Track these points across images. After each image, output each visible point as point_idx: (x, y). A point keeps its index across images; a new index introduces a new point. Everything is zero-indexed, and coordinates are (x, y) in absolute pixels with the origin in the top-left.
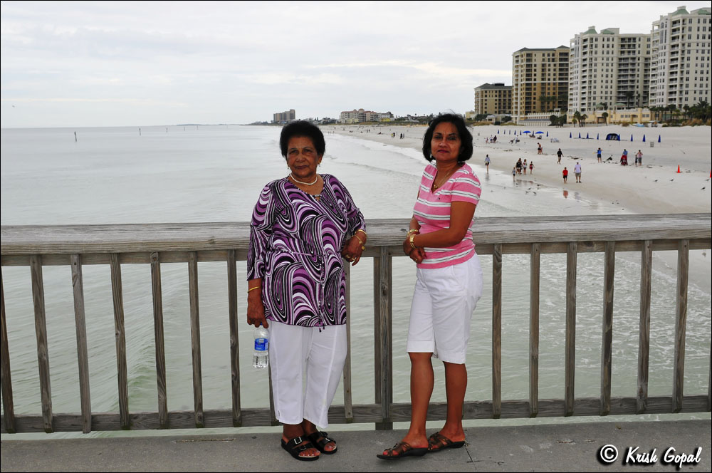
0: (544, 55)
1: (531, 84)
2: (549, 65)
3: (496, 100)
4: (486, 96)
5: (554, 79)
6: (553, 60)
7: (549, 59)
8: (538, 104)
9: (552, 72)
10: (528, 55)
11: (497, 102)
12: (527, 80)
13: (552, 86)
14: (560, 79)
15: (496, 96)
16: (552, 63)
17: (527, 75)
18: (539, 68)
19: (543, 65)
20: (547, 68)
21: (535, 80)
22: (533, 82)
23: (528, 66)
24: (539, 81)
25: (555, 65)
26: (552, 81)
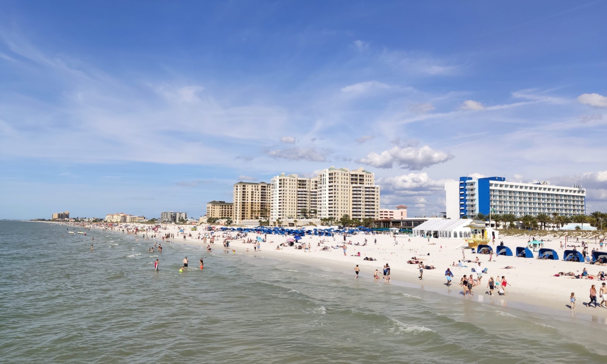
0: (252, 187)
2: (256, 192)
3: (220, 211)
4: (214, 208)
5: (258, 200)
6: (258, 190)
7: (255, 189)
8: (249, 214)
9: (257, 196)
10: (244, 186)
11: (221, 212)
12: (243, 200)
13: (257, 204)
14: (261, 200)
15: (220, 208)
16: (257, 192)
17: (243, 197)
18: (250, 194)
19: (252, 192)
20: (254, 194)
21: (247, 200)
22: (246, 201)
23: (243, 192)
24: (250, 201)
25: (258, 192)
26: (257, 201)
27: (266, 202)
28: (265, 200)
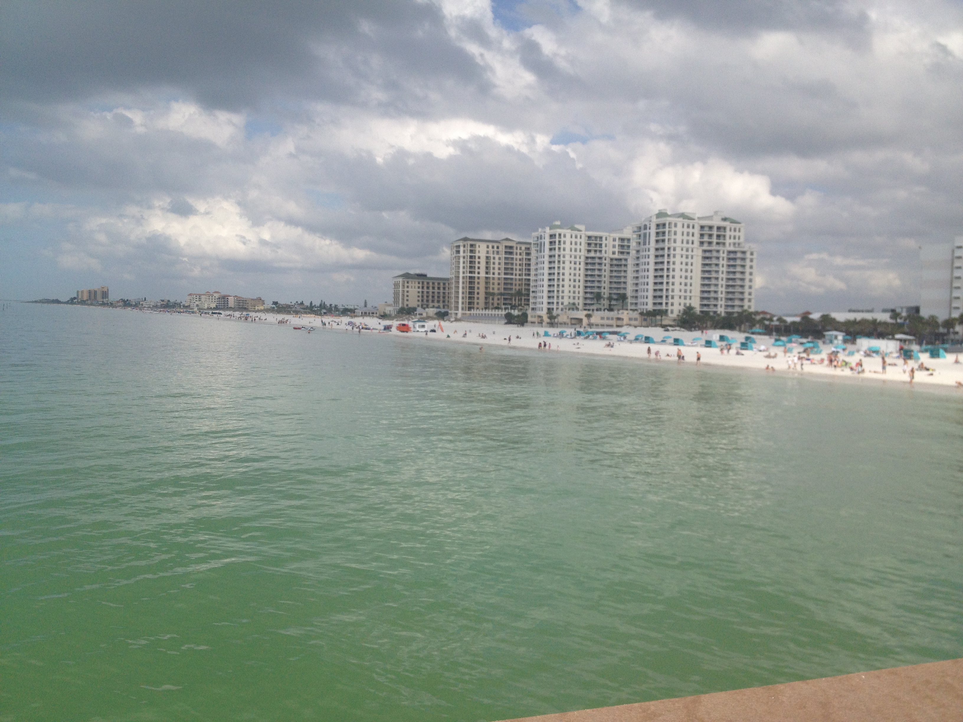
0: (488, 247)
1: (474, 277)
2: (494, 258)
3: (419, 292)
4: (408, 287)
5: (499, 274)
6: (498, 253)
7: (493, 252)
8: (482, 300)
9: (497, 266)
10: (472, 246)
11: (420, 294)
12: (470, 272)
13: (496, 282)
14: (505, 274)
15: (419, 288)
16: (497, 257)
17: (471, 267)
18: (483, 261)
19: (487, 258)
20: (492, 261)
21: (479, 273)
22: (476, 275)
23: (471, 257)
24: (483, 275)
25: (500, 259)
26: (496, 276)
27: (514, 277)
28: (512, 274)
